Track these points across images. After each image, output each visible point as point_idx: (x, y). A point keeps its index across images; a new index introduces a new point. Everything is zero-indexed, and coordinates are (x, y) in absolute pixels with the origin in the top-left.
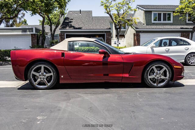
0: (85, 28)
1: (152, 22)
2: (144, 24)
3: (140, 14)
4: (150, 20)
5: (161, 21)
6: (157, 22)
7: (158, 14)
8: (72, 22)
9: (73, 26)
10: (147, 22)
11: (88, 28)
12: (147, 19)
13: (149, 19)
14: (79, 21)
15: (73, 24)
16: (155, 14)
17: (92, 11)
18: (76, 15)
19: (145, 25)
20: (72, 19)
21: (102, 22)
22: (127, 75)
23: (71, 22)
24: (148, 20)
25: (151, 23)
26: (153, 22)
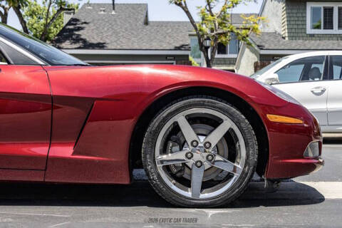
0: (119, 47)
1: (308, 33)
2: (284, 38)
3: (275, 11)
4: (301, 27)
5: (332, 29)
6: (322, 31)
7: (325, 9)
8: (82, 29)
9: (82, 39)
10: (294, 30)
11: (125, 47)
12: (292, 23)
13: (297, 23)
14: (106, 29)
15: (84, 34)
16: (315, 11)
17: (147, 5)
18: (102, 13)
19: (287, 39)
20: (85, 23)
21: (170, 31)
22: (66, 151)
23: (79, 29)
24: (296, 27)
25: (304, 35)
26: (309, 31)
